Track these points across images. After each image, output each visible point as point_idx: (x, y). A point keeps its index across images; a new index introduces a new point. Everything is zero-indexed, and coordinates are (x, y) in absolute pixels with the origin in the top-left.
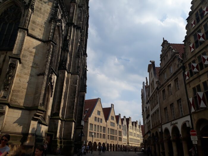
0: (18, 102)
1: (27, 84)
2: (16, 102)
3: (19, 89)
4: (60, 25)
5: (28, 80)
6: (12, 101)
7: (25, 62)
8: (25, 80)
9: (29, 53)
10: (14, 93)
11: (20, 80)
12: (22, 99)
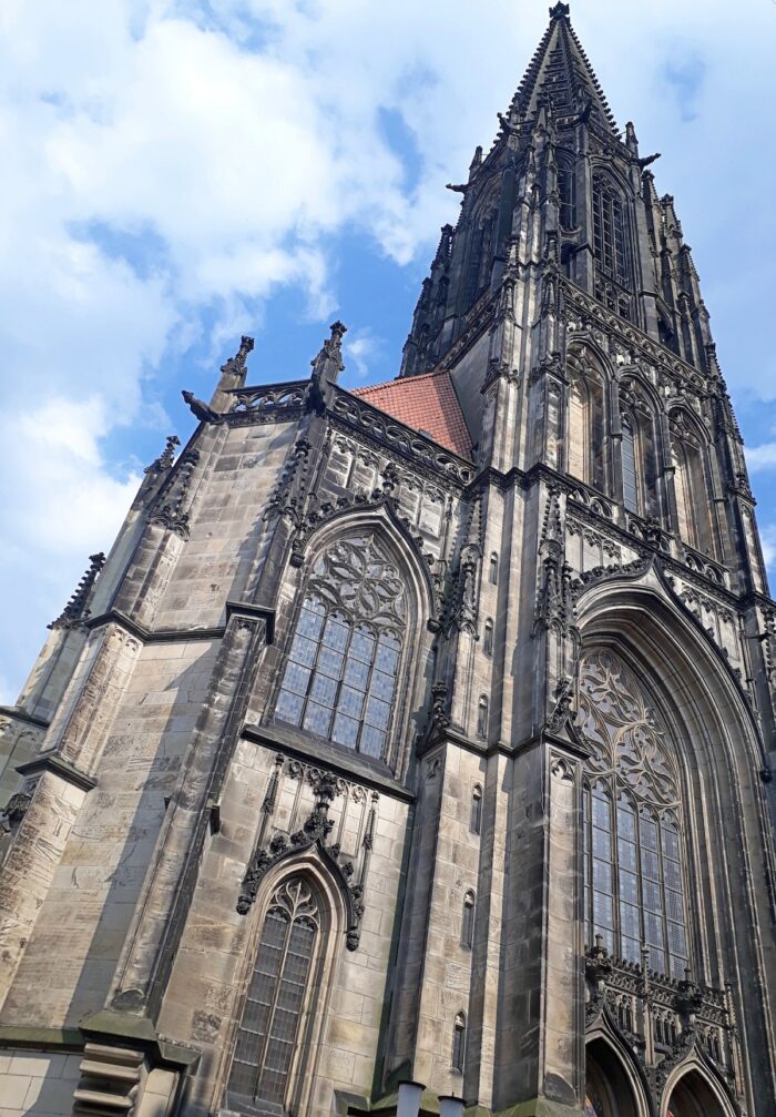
0: (43, 1008)
1: (107, 885)
2: (30, 1008)
3: (61, 928)
4: (381, 518)
5: (114, 862)
6: (16, 1007)
7: (115, 771)
8: (101, 869)
9: (144, 720)
10: (32, 959)
11: (74, 877)
12: (63, 986)
